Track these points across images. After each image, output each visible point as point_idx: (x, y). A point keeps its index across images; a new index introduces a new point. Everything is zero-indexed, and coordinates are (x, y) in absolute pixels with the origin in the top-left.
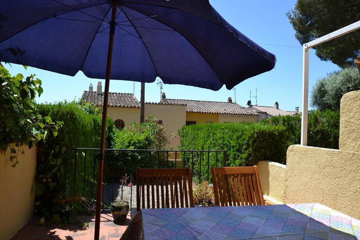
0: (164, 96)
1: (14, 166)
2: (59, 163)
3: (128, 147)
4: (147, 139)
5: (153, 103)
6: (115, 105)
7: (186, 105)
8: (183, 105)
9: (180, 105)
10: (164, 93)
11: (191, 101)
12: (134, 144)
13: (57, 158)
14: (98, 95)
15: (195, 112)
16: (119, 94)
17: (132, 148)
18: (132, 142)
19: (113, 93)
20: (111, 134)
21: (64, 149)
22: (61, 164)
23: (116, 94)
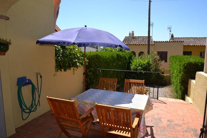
0: (172, 36)
1: (73, 74)
2: (91, 74)
3: (138, 67)
4: (148, 63)
5: (162, 41)
6: (139, 44)
7: (183, 42)
8: (181, 42)
9: (179, 42)
10: (173, 34)
11: (191, 38)
12: (141, 66)
13: (90, 72)
14: (132, 38)
15: (191, 45)
16: (144, 37)
17: (140, 68)
18: (140, 65)
19: (140, 37)
20: (131, 60)
21: (92, 69)
22: (92, 75)
23: (142, 37)
